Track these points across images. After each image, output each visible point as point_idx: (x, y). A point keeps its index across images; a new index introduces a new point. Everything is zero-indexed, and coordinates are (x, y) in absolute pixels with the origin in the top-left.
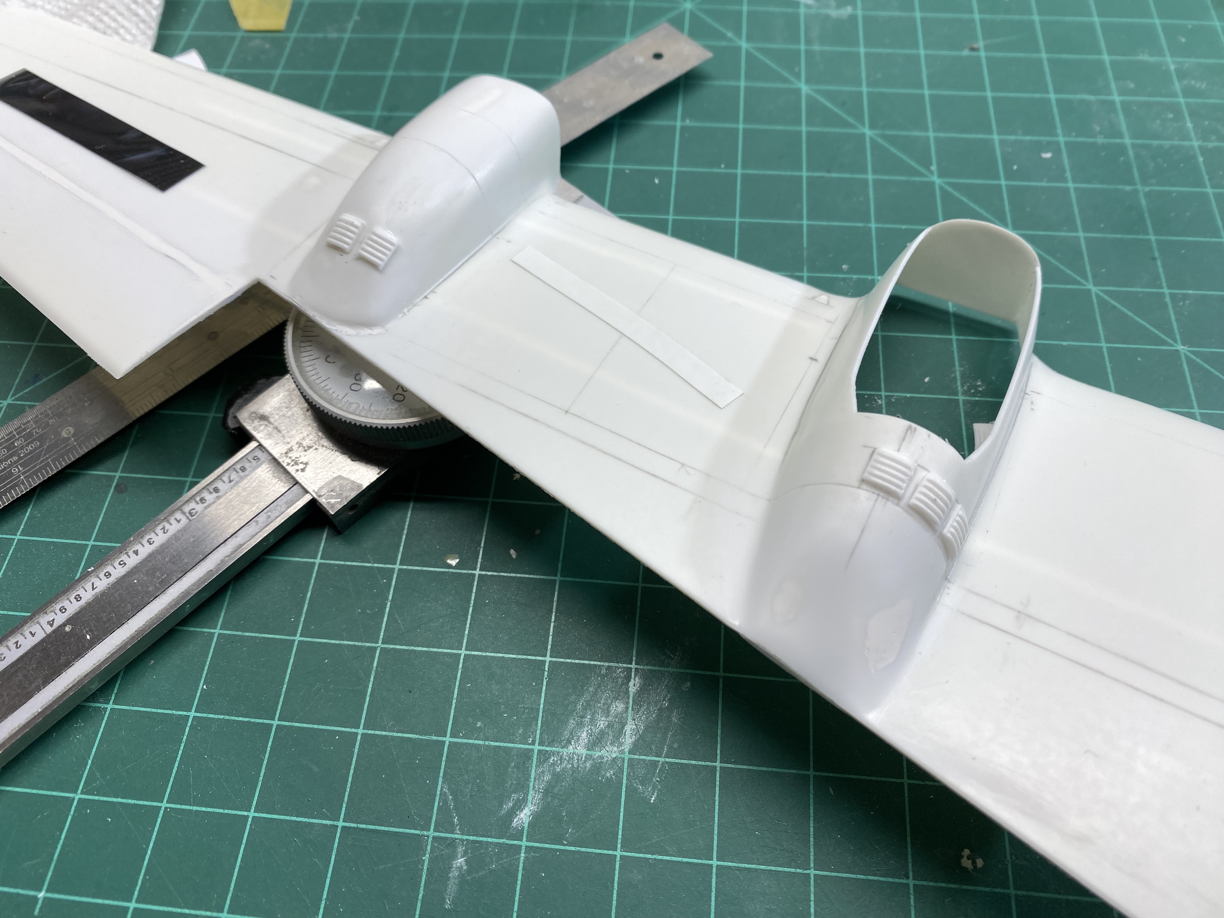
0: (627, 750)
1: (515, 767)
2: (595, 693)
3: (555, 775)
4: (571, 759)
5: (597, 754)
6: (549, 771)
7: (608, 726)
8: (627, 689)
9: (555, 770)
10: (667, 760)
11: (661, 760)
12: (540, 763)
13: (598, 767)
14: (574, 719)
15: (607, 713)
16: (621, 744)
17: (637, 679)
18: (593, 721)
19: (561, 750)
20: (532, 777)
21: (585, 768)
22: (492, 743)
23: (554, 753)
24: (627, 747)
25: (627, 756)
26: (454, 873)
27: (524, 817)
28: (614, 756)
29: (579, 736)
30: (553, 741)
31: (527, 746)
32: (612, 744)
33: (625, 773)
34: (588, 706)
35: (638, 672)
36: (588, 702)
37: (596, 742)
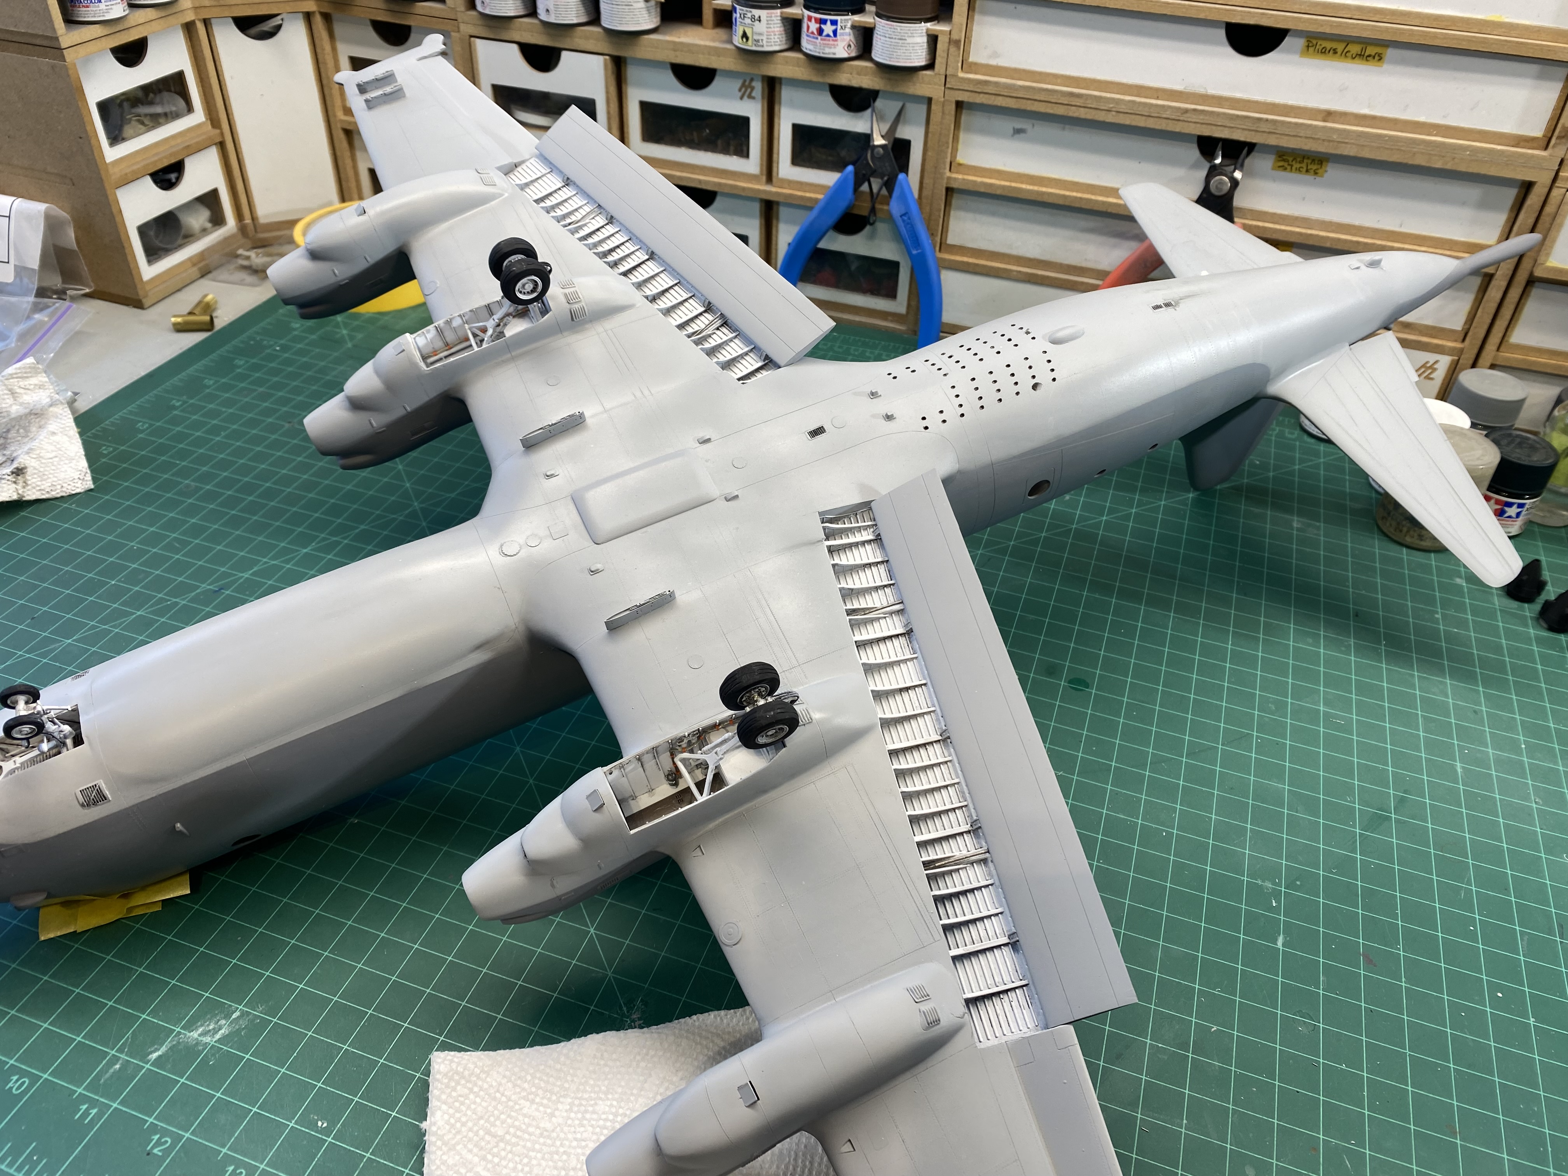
4: (189, 1037)
5: (200, 1039)
11: (225, 1048)
12: (175, 1036)
16: (213, 1037)
18: (208, 1025)
23: (184, 1034)
24: (214, 1040)
25: (212, 1043)
26: (112, 1071)
27: (154, 1056)
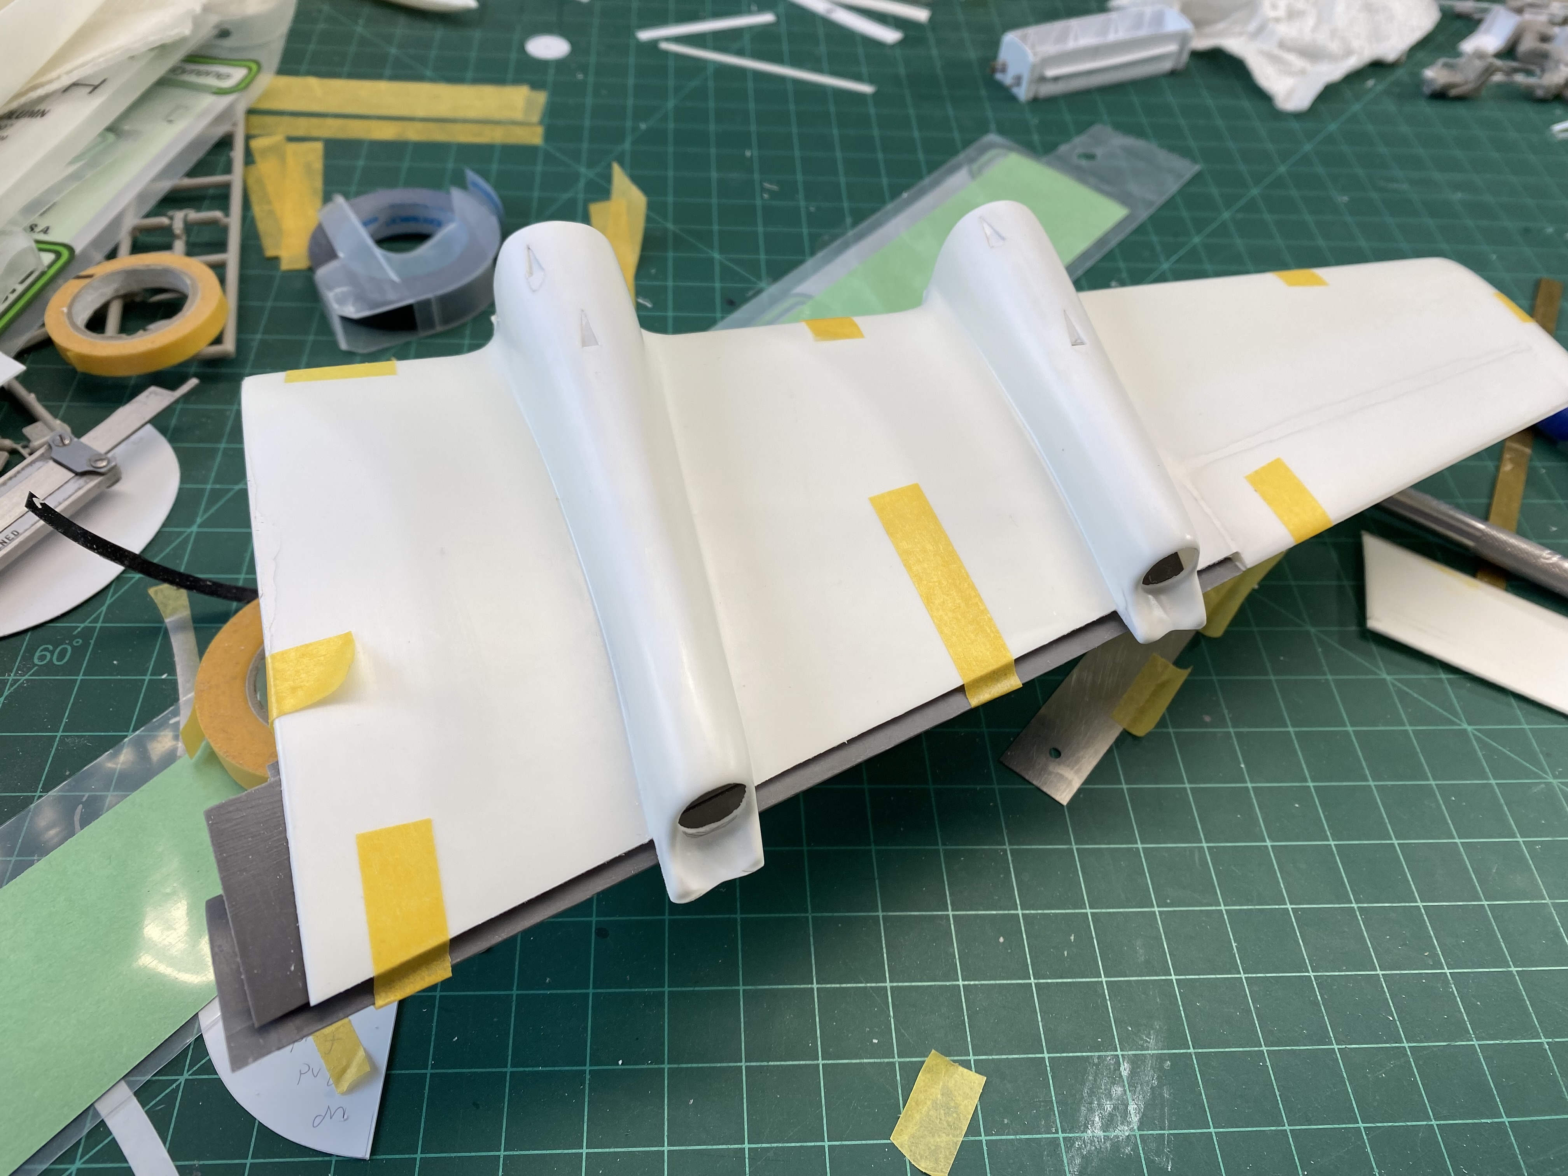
0: (1136, 1128)
1: (1048, 1155)
2: (1095, 1080)
3: (1083, 1157)
6: (1078, 1154)
7: (1114, 1109)
8: (1120, 1074)
9: (1082, 1153)
10: (1171, 1132)
13: (1117, 1146)
14: (1084, 1106)
15: (1109, 1096)
17: (1125, 1064)
19: (1082, 1135)
20: (1065, 1161)
21: (1107, 1148)
22: (1023, 1137)
28: (1127, 1134)
29: (1093, 1121)
30: (1073, 1127)
31: (1052, 1136)
32: (1122, 1124)
33: (1140, 1148)
34: (1092, 1093)
35: (1125, 1058)
36: (1091, 1089)
37: (1109, 1123)
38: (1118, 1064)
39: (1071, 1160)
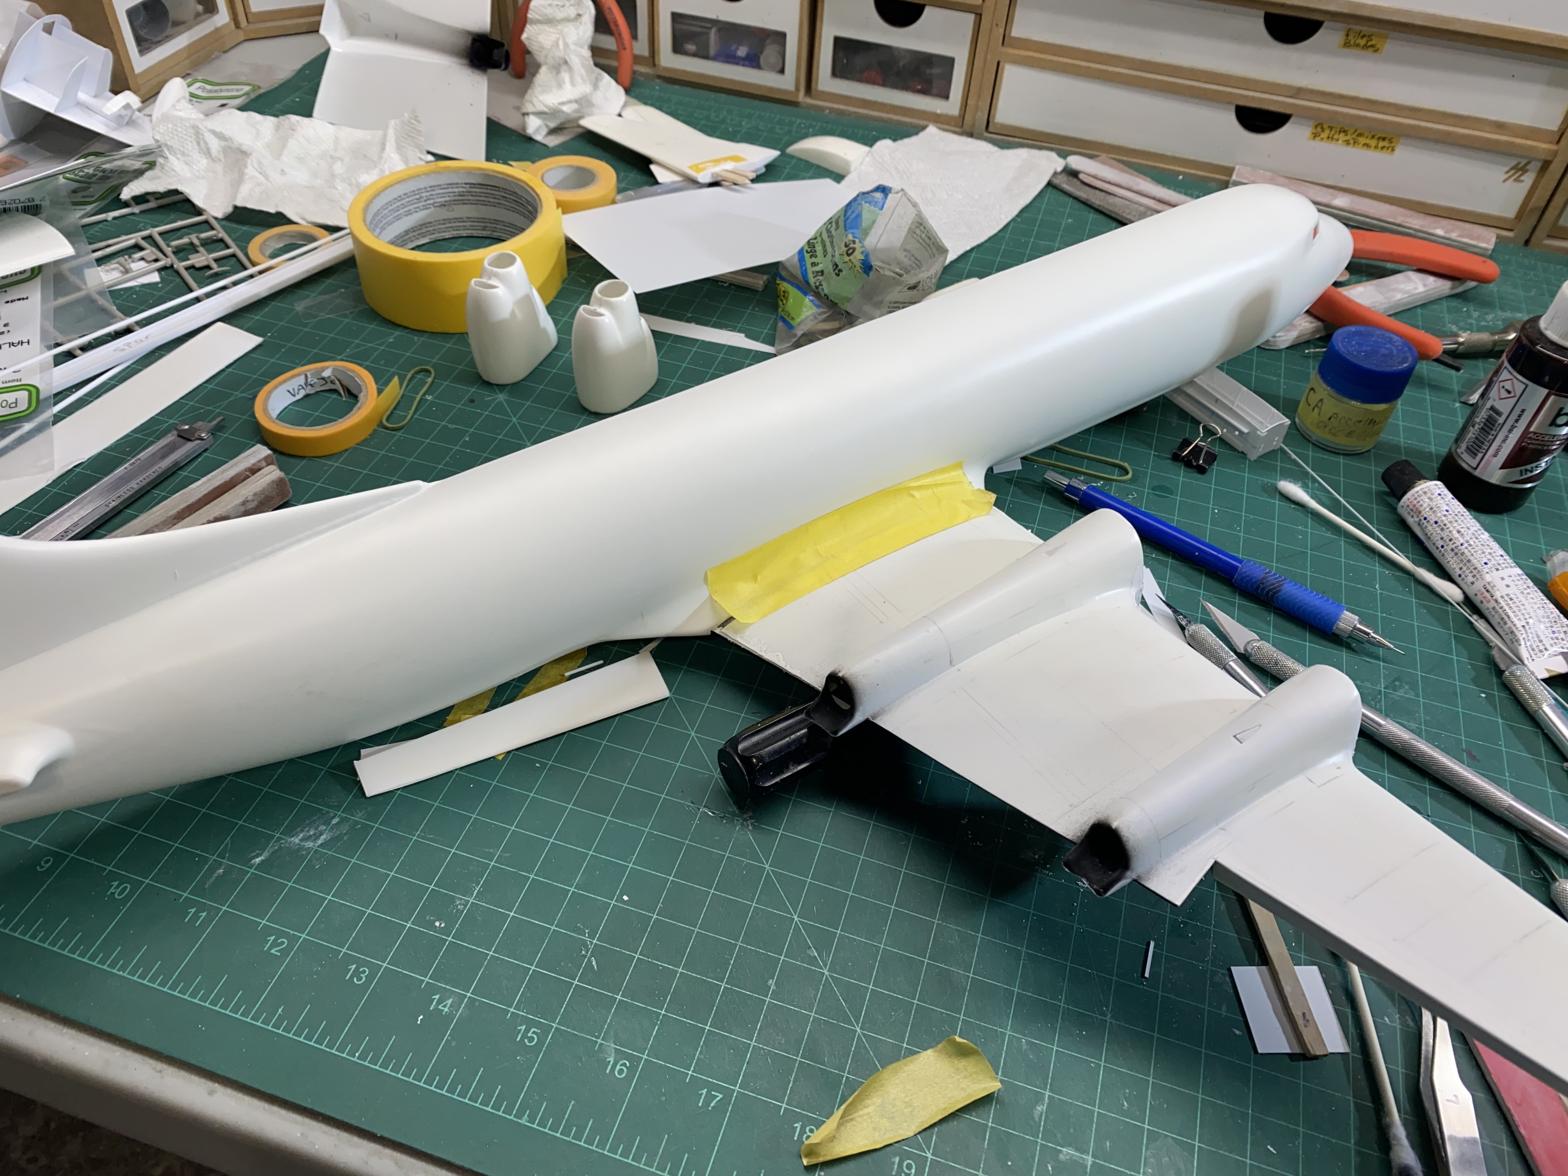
38: (334, 817)
39: (273, 846)
